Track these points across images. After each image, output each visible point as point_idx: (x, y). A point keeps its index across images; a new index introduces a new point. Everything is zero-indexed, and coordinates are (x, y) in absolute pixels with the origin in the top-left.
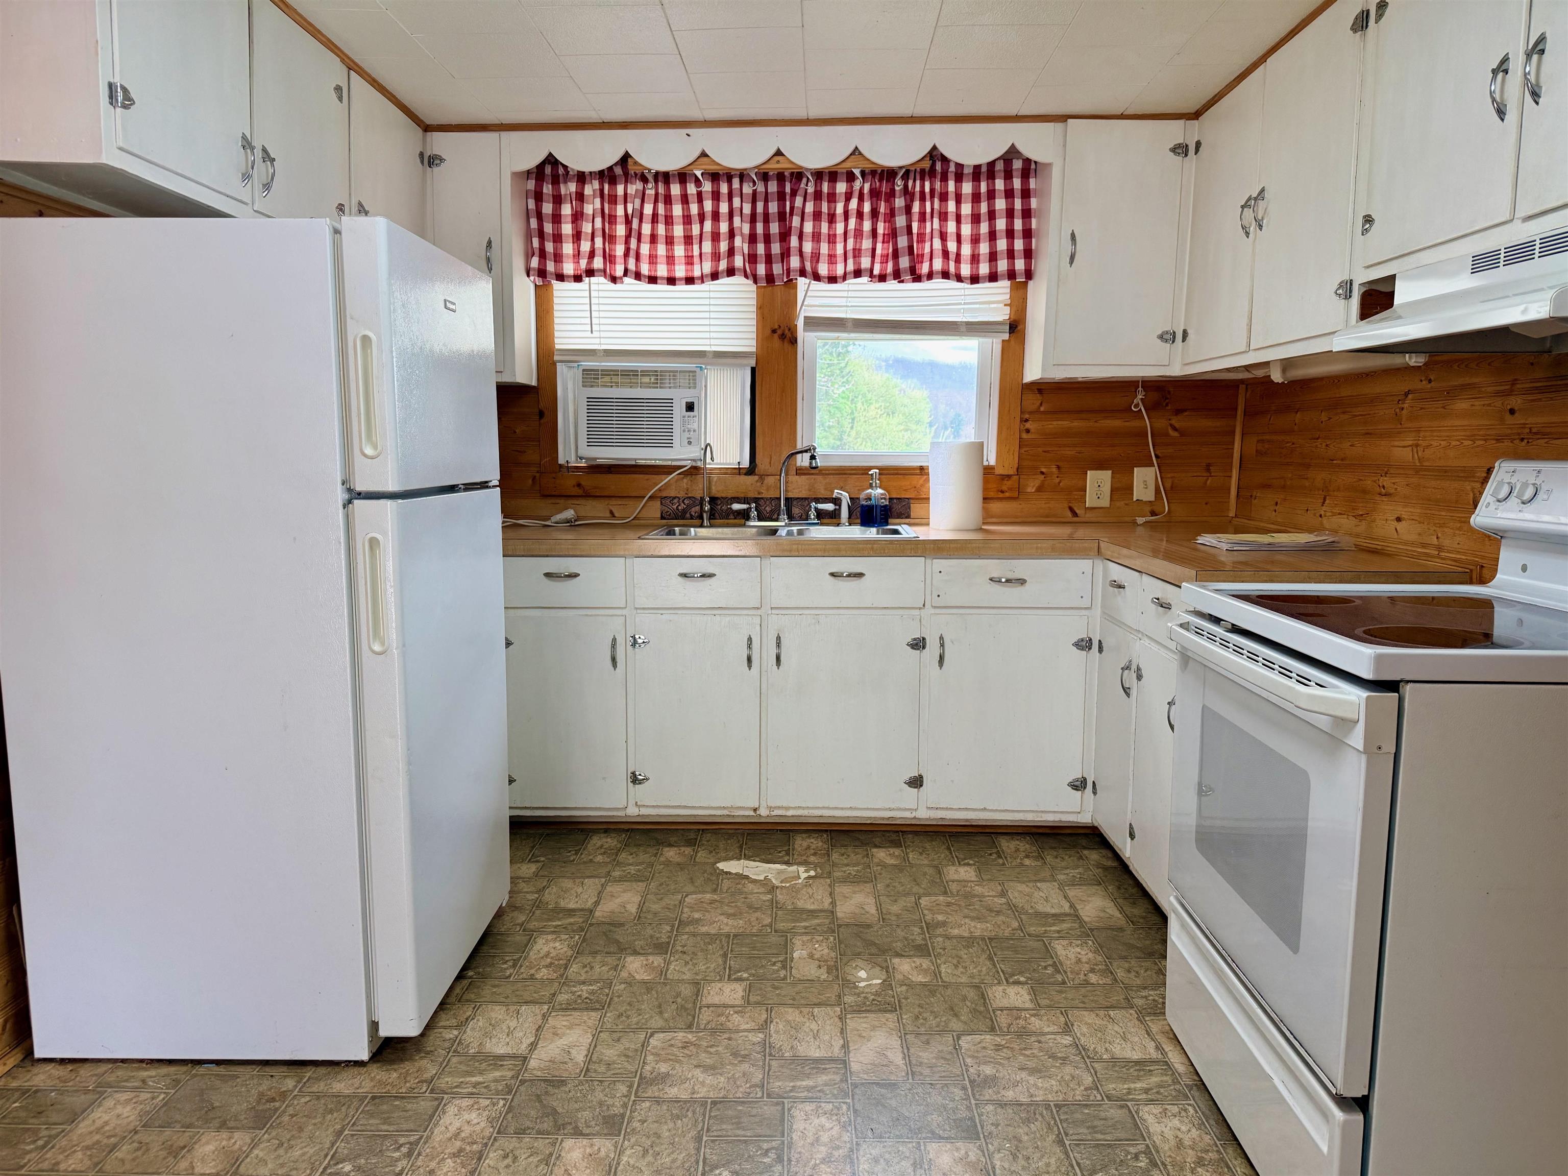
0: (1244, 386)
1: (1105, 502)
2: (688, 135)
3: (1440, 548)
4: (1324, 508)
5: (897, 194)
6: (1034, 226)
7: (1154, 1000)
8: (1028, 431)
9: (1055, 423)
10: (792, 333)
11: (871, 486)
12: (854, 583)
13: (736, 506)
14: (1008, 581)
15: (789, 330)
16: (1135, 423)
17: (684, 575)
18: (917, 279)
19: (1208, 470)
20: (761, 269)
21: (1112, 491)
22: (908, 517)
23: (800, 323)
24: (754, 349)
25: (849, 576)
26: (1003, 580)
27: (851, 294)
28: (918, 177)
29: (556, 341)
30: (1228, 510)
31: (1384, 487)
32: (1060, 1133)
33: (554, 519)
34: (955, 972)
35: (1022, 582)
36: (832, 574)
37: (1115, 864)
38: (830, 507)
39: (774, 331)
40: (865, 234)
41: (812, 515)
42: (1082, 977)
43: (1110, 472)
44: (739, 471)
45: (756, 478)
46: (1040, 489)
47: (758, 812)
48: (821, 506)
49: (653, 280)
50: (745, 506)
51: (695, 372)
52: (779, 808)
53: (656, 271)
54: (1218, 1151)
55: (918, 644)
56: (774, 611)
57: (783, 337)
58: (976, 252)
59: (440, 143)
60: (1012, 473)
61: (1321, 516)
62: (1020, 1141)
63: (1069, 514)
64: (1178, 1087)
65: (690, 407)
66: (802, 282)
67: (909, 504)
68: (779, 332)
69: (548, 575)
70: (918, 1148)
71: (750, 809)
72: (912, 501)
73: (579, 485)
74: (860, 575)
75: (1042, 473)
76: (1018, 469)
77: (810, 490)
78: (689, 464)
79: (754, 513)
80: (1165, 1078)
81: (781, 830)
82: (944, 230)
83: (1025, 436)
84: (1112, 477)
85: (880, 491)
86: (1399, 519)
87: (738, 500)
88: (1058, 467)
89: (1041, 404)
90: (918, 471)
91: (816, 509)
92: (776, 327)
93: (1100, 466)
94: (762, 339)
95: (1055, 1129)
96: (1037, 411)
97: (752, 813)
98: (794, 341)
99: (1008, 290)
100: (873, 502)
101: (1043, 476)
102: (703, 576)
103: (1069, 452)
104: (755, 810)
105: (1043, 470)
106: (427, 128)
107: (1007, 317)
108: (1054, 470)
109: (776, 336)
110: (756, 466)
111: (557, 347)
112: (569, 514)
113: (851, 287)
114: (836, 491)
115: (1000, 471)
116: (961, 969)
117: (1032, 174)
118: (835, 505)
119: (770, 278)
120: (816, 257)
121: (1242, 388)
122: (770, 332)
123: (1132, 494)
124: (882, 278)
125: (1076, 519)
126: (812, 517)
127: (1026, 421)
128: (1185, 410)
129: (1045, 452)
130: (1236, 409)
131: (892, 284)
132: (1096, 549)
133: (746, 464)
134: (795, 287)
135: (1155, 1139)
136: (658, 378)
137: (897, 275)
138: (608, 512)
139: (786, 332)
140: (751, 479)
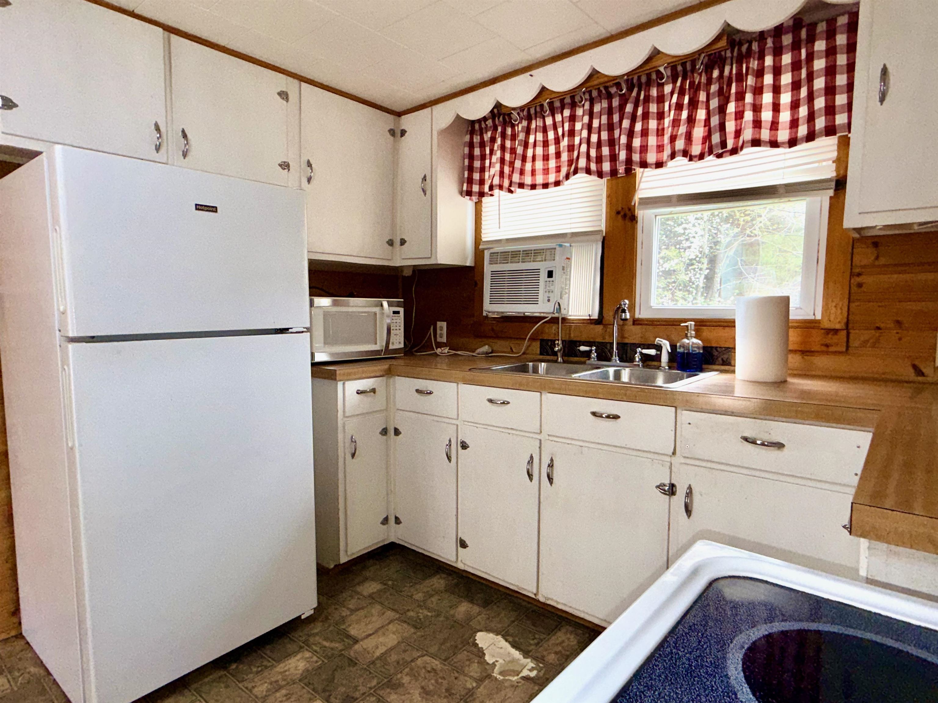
2: (531, 76)
8: (859, 285)
9: (894, 276)
10: (632, 213)
11: (686, 337)
12: (611, 423)
13: (583, 348)
14: (764, 443)
15: (630, 210)
17: (490, 401)
18: (733, 151)
20: (606, 166)
22: (729, 364)
23: (638, 204)
24: (604, 227)
25: (608, 417)
26: (759, 442)
29: (483, 236)
33: (479, 351)
35: (780, 446)
36: (594, 414)
38: (652, 352)
39: (618, 213)
41: (637, 357)
44: (591, 322)
45: (602, 326)
47: (537, 595)
48: (645, 351)
49: (533, 187)
50: (589, 348)
51: (555, 248)
52: (551, 599)
55: (671, 490)
56: (551, 438)
57: (625, 216)
58: (795, 117)
59: (407, 122)
60: (838, 326)
63: (913, 373)
65: (550, 274)
66: (639, 171)
68: (622, 213)
69: (418, 391)
71: (531, 590)
73: (493, 330)
74: (616, 417)
75: (877, 328)
76: (846, 323)
78: (550, 316)
79: (594, 355)
81: (559, 616)
83: (855, 290)
85: (695, 340)
87: (585, 343)
88: (898, 322)
89: (877, 258)
91: (641, 353)
92: (620, 209)
94: (610, 219)
96: (872, 265)
97: (533, 594)
98: (634, 218)
99: (836, 147)
100: (690, 349)
101: (877, 331)
102: (503, 403)
103: (913, 307)
105: (878, 325)
106: (399, 114)
107: (834, 174)
108: (891, 325)
109: (620, 216)
110: (603, 317)
111: (484, 240)
112: (486, 348)
113: (672, 170)
114: (663, 339)
115: (826, 325)
118: (657, 350)
119: (614, 173)
120: (644, 149)
122: (615, 213)
124: (700, 157)
125: (920, 379)
126: (637, 359)
127: (858, 275)
129: (880, 306)
131: (710, 161)
133: (595, 316)
134: (635, 177)
136: (527, 255)
137: (711, 151)
138: (509, 348)
139: (627, 212)
140: (599, 328)
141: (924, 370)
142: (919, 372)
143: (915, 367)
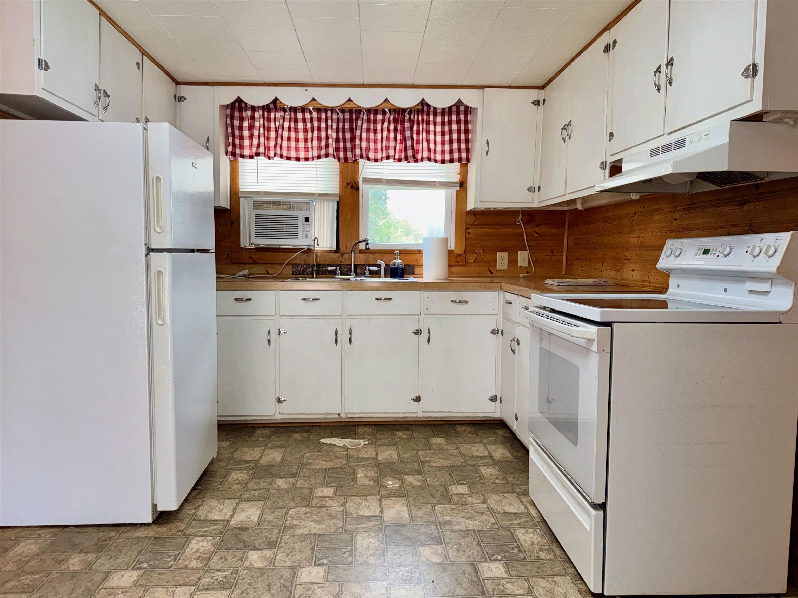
0: (568, 213)
1: (505, 267)
2: (306, 90)
3: (649, 282)
4: (603, 267)
5: (406, 121)
6: (470, 137)
7: (525, 489)
8: (469, 233)
9: (482, 230)
10: (357, 185)
11: (395, 259)
12: (387, 303)
13: (330, 268)
14: (460, 302)
15: (355, 183)
16: (520, 230)
17: (304, 299)
18: (416, 161)
19: (552, 253)
20: (342, 155)
21: (508, 262)
22: (413, 274)
23: (361, 181)
24: (338, 193)
25: (385, 299)
26: (458, 301)
27: (385, 167)
28: (416, 113)
29: (240, 187)
30: (562, 271)
31: (627, 256)
32: (479, 541)
33: (238, 274)
34: (434, 480)
35: (466, 302)
36: (377, 299)
37: (511, 435)
38: (375, 269)
39: (348, 184)
40: (391, 139)
41: (367, 272)
42: (492, 481)
43: (507, 253)
44: (331, 251)
45: (340, 254)
46: (475, 261)
47: (340, 416)
48: (371, 268)
49: (288, 158)
50: (334, 268)
51: (309, 203)
52: (351, 413)
53: (290, 154)
54: (550, 546)
55: (418, 332)
56: (349, 317)
57: (352, 187)
58: (444, 149)
59: (185, 90)
60: (462, 253)
61: (601, 271)
62: (461, 545)
63: (489, 273)
64: (533, 522)
65: (307, 220)
66: (361, 161)
67: (414, 267)
68: (351, 185)
69: (236, 299)
70: (415, 549)
71: (337, 414)
72: (415, 266)
73: (251, 258)
74: (390, 299)
75: (476, 253)
76: (465, 251)
77: (366, 261)
78: (306, 247)
79: (338, 272)
80: (527, 519)
81: (352, 425)
82: (428, 138)
83: (468, 235)
84: (508, 256)
85: (399, 261)
86: (633, 270)
87: (331, 265)
88: (484, 251)
89: (475, 221)
90: (418, 252)
91: (369, 269)
92: (349, 182)
93: (503, 250)
94: (342, 188)
95: (477, 540)
96: (473, 224)
97: (337, 416)
98: (357, 189)
99: (459, 167)
100: (396, 266)
101: (476, 255)
102: (314, 300)
103: (489, 244)
104: (339, 415)
105: (477, 252)
106: (178, 83)
107: (459, 180)
108: (482, 252)
109: (349, 186)
110: (339, 249)
111: (240, 190)
112: (246, 272)
113: (385, 164)
114: (379, 261)
115: (456, 252)
116: (436, 479)
117: (469, 113)
118: (378, 267)
119: (346, 159)
120: (368, 149)
121: (567, 214)
122: (346, 185)
123: (518, 264)
124: (400, 160)
125: (492, 275)
126: (367, 273)
127: (468, 228)
128: (541, 224)
129: (477, 243)
130: (565, 224)
131: (404, 163)
132: (500, 287)
133: (334, 248)
134: (358, 163)
135: (522, 542)
136: (290, 206)
137: (406, 159)
138: (265, 271)
139: (354, 184)
140: (337, 255)
141: (493, 272)
142: (492, 273)
143: (490, 270)
